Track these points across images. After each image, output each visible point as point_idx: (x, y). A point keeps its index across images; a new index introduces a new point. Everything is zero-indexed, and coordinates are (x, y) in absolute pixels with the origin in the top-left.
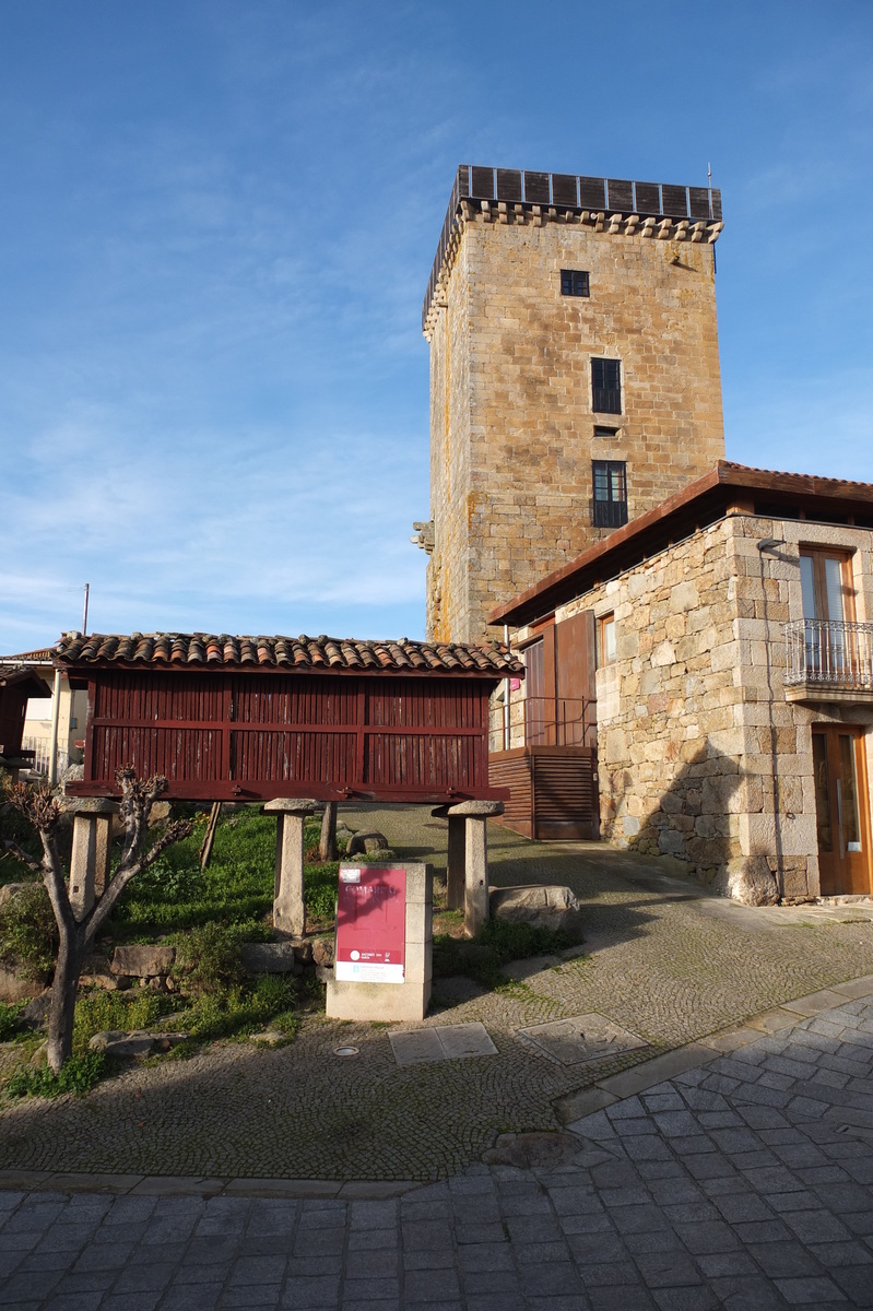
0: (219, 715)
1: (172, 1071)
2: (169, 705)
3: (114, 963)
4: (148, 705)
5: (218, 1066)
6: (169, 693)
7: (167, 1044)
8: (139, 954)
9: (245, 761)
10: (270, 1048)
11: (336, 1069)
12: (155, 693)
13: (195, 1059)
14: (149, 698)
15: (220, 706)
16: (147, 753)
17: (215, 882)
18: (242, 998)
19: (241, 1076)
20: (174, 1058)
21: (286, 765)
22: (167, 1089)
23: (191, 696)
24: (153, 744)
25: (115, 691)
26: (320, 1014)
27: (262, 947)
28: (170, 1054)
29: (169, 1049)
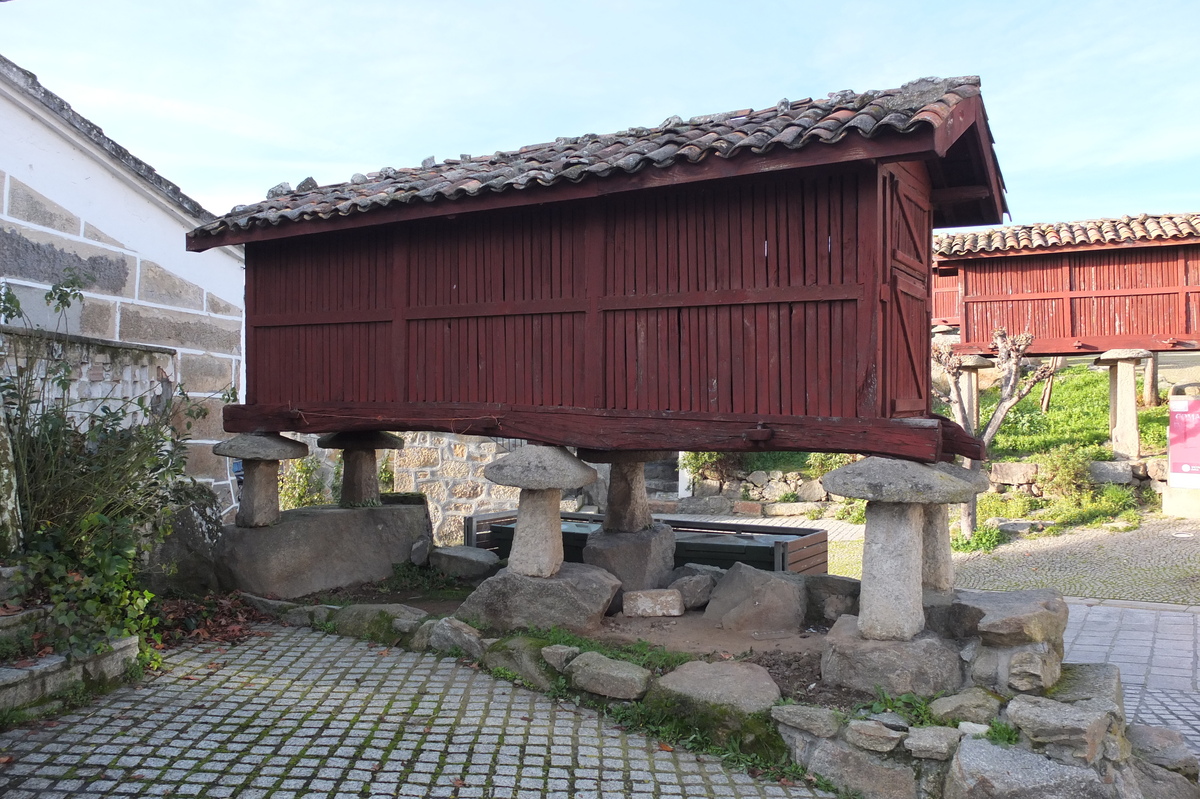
0: (1060, 287)
1: (1046, 542)
2: (1020, 282)
3: (992, 474)
4: (1004, 283)
5: (1081, 541)
6: (1020, 273)
7: (1040, 527)
8: (1010, 468)
9: (1083, 321)
10: (1120, 531)
11: (1176, 545)
12: (1009, 273)
13: (1063, 537)
14: (1004, 278)
15: (1060, 279)
16: (1005, 320)
17: (1056, 423)
18: (1093, 499)
19: (1100, 547)
20: (1048, 535)
21: (1117, 323)
22: (1047, 552)
23: (1037, 273)
24: (1010, 313)
25: (978, 275)
26: (1157, 513)
27: (1106, 464)
28: (1044, 532)
29: (1043, 529)
